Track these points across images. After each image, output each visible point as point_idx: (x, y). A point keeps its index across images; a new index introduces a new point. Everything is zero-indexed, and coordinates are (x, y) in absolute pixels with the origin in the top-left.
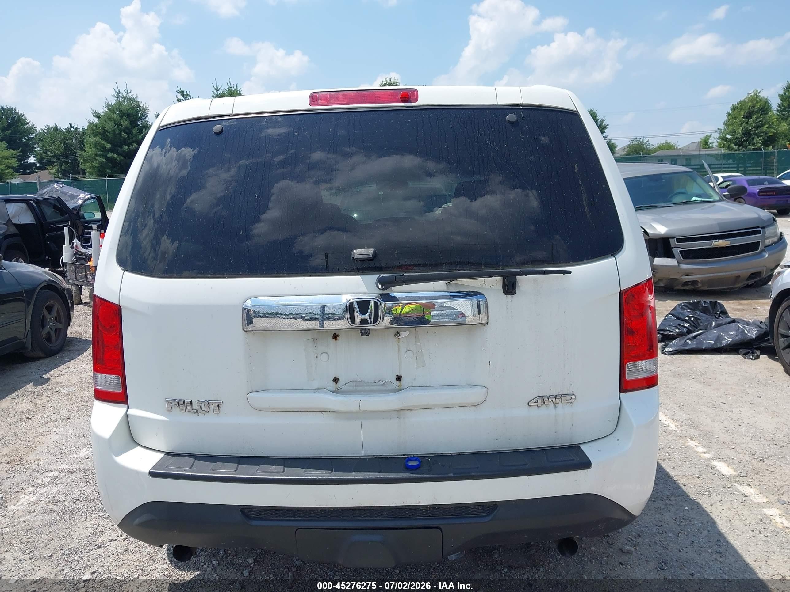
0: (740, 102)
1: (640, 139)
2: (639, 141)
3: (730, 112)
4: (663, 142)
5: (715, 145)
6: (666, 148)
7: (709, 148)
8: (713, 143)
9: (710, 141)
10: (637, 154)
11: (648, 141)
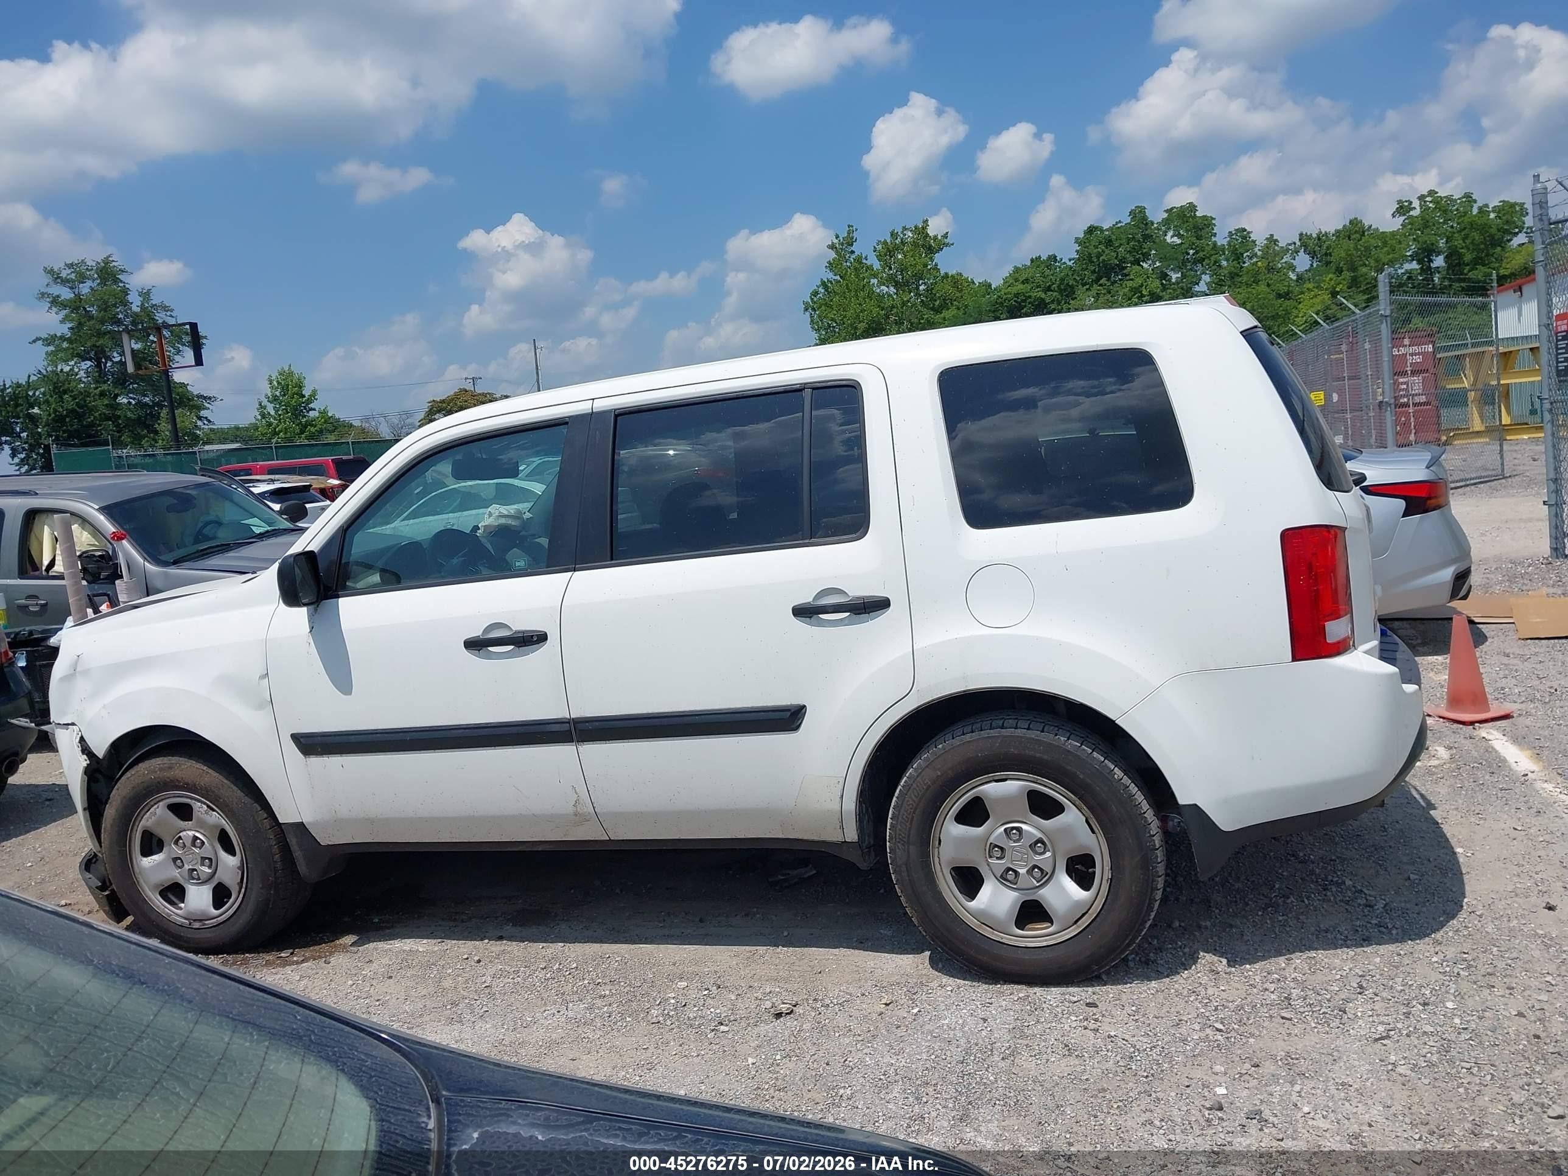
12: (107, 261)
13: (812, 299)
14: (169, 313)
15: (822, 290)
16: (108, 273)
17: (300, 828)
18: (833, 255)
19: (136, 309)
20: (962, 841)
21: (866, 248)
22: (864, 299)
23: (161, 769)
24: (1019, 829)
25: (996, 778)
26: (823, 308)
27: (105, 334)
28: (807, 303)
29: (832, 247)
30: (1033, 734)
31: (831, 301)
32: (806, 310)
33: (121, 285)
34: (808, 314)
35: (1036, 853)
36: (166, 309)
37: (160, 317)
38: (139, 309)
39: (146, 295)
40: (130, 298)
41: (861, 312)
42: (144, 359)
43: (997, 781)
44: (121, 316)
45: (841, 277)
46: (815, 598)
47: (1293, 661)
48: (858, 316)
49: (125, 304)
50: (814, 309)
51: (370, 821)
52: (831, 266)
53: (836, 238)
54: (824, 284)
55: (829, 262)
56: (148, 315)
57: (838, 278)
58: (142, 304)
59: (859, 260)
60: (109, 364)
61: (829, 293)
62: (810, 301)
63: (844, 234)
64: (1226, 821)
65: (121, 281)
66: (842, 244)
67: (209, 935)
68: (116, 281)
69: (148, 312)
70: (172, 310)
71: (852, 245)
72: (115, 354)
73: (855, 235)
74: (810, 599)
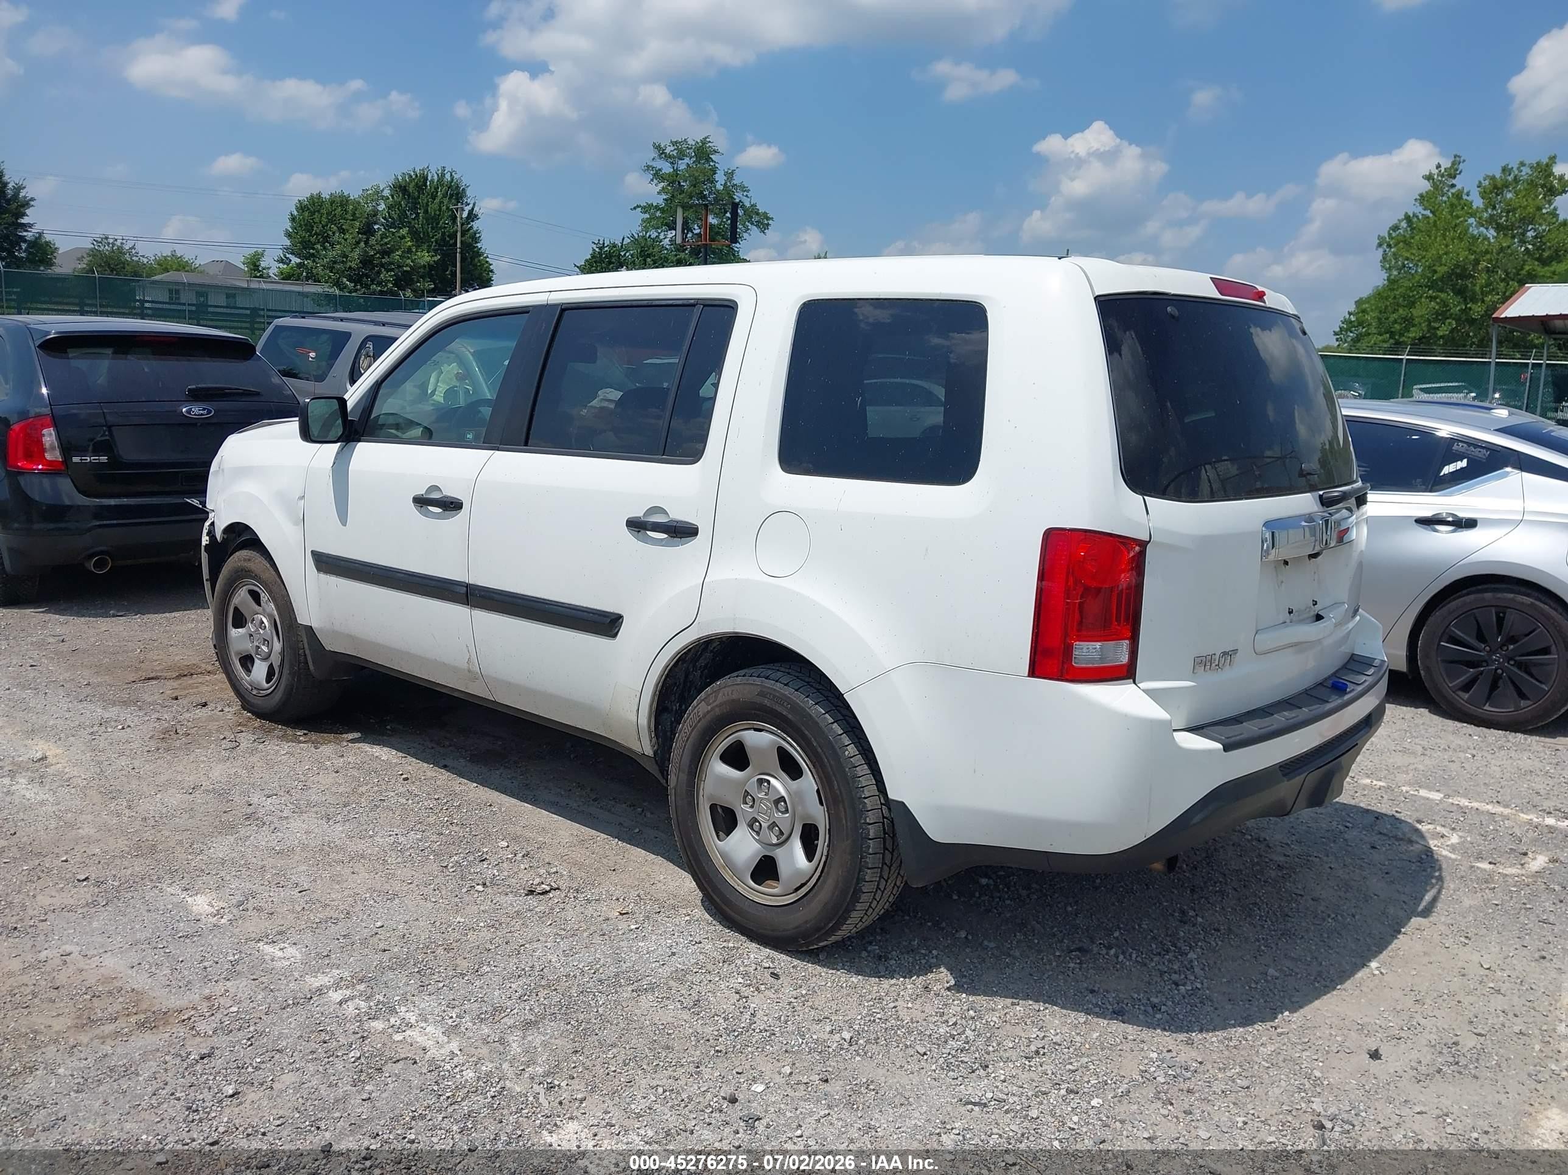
0: (312, 196)
1: (116, 240)
2: (113, 244)
3: (295, 213)
4: (167, 252)
5: (273, 272)
6: (175, 267)
7: (261, 276)
8: (269, 268)
9: (263, 264)
10: (112, 271)
11: (133, 248)
12: (704, 142)
13: (1390, 234)
14: (745, 194)
15: (1404, 224)
16: (703, 152)
17: (309, 629)
18: (1426, 186)
19: (719, 187)
20: (723, 780)
21: (1469, 183)
22: (1453, 239)
23: (245, 560)
24: (768, 782)
25: (755, 727)
26: (1401, 244)
27: (691, 207)
28: (1383, 238)
29: (1429, 177)
30: (788, 691)
31: (1413, 238)
32: (1380, 245)
33: (712, 164)
34: (1381, 250)
35: (778, 810)
36: (744, 189)
37: (738, 197)
38: (722, 188)
39: (730, 175)
40: (717, 177)
41: (1446, 253)
42: (718, 233)
43: (756, 730)
44: (706, 193)
45: (1431, 212)
46: (646, 514)
47: (1029, 676)
48: (1440, 257)
49: (713, 181)
50: (1389, 246)
51: (351, 638)
52: (1423, 199)
53: (1437, 168)
54: (1408, 218)
55: (1421, 195)
56: (729, 194)
57: (1428, 213)
58: (726, 183)
59: (1458, 196)
60: (690, 235)
61: (1412, 229)
62: (1387, 236)
63: (1446, 164)
64: (936, 830)
65: (713, 161)
66: (1443, 176)
67: (259, 702)
68: (708, 159)
69: (729, 190)
70: (748, 191)
71: (1454, 177)
72: (696, 227)
73: (1461, 166)
74: (641, 514)
